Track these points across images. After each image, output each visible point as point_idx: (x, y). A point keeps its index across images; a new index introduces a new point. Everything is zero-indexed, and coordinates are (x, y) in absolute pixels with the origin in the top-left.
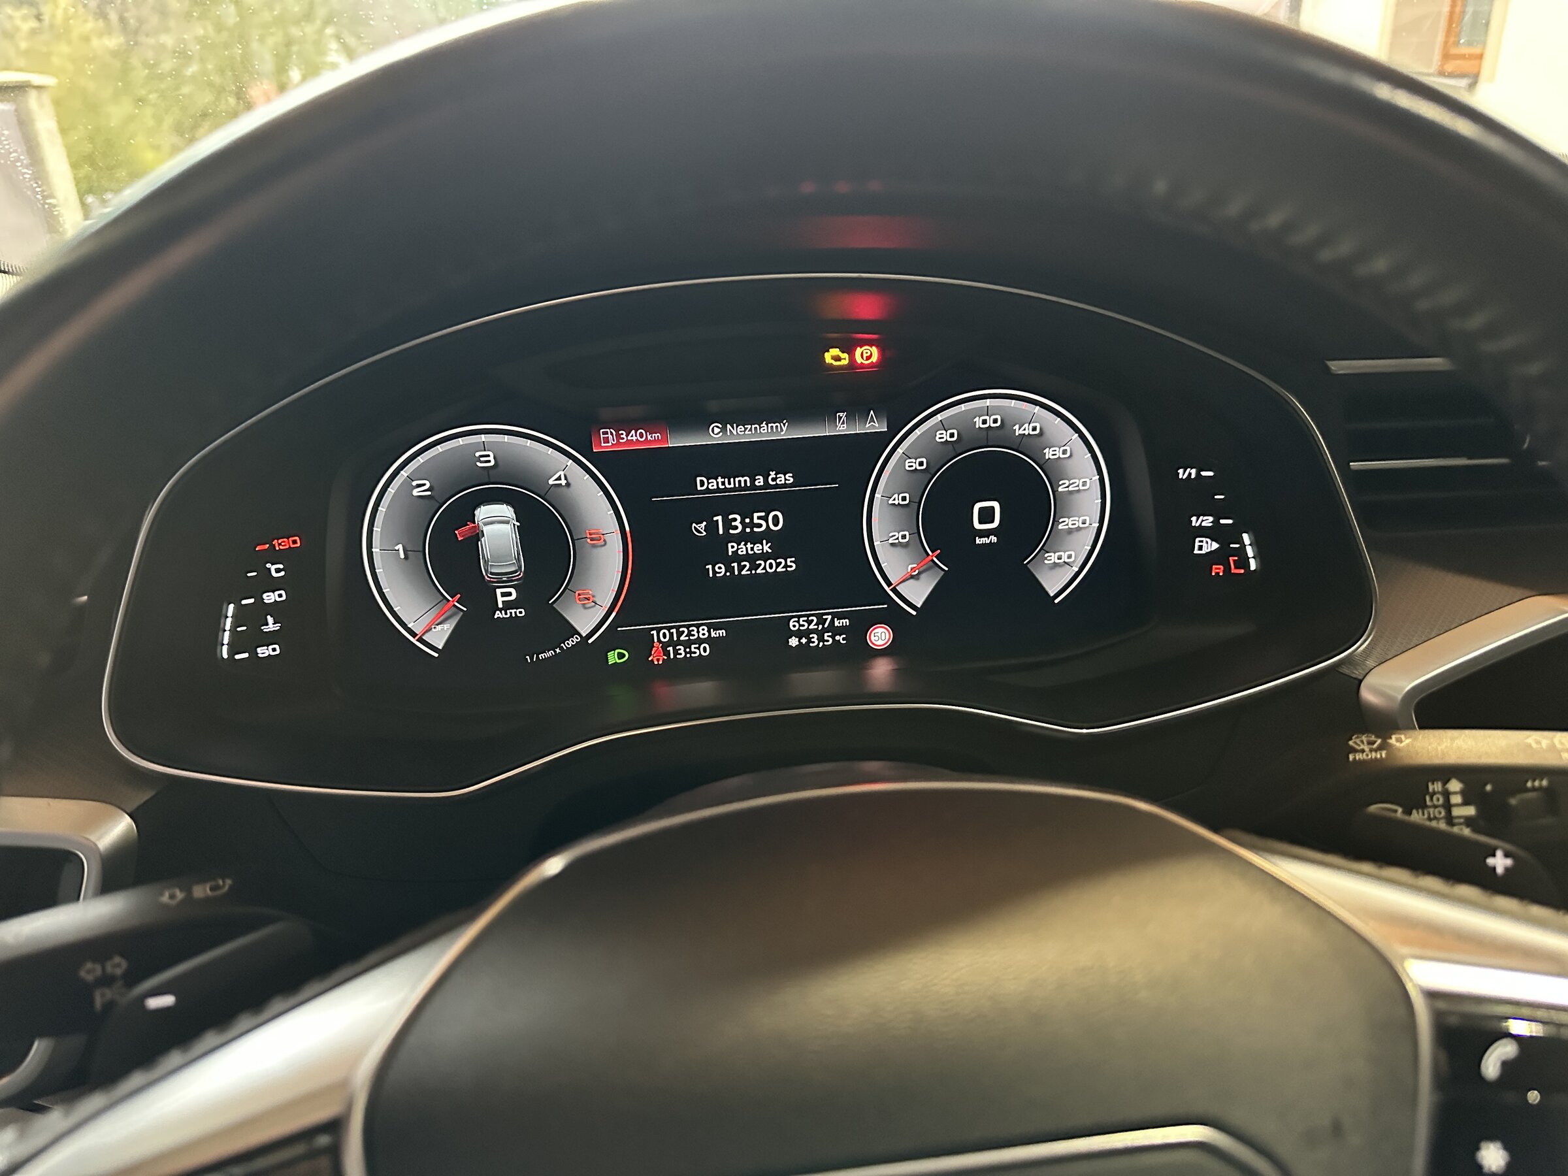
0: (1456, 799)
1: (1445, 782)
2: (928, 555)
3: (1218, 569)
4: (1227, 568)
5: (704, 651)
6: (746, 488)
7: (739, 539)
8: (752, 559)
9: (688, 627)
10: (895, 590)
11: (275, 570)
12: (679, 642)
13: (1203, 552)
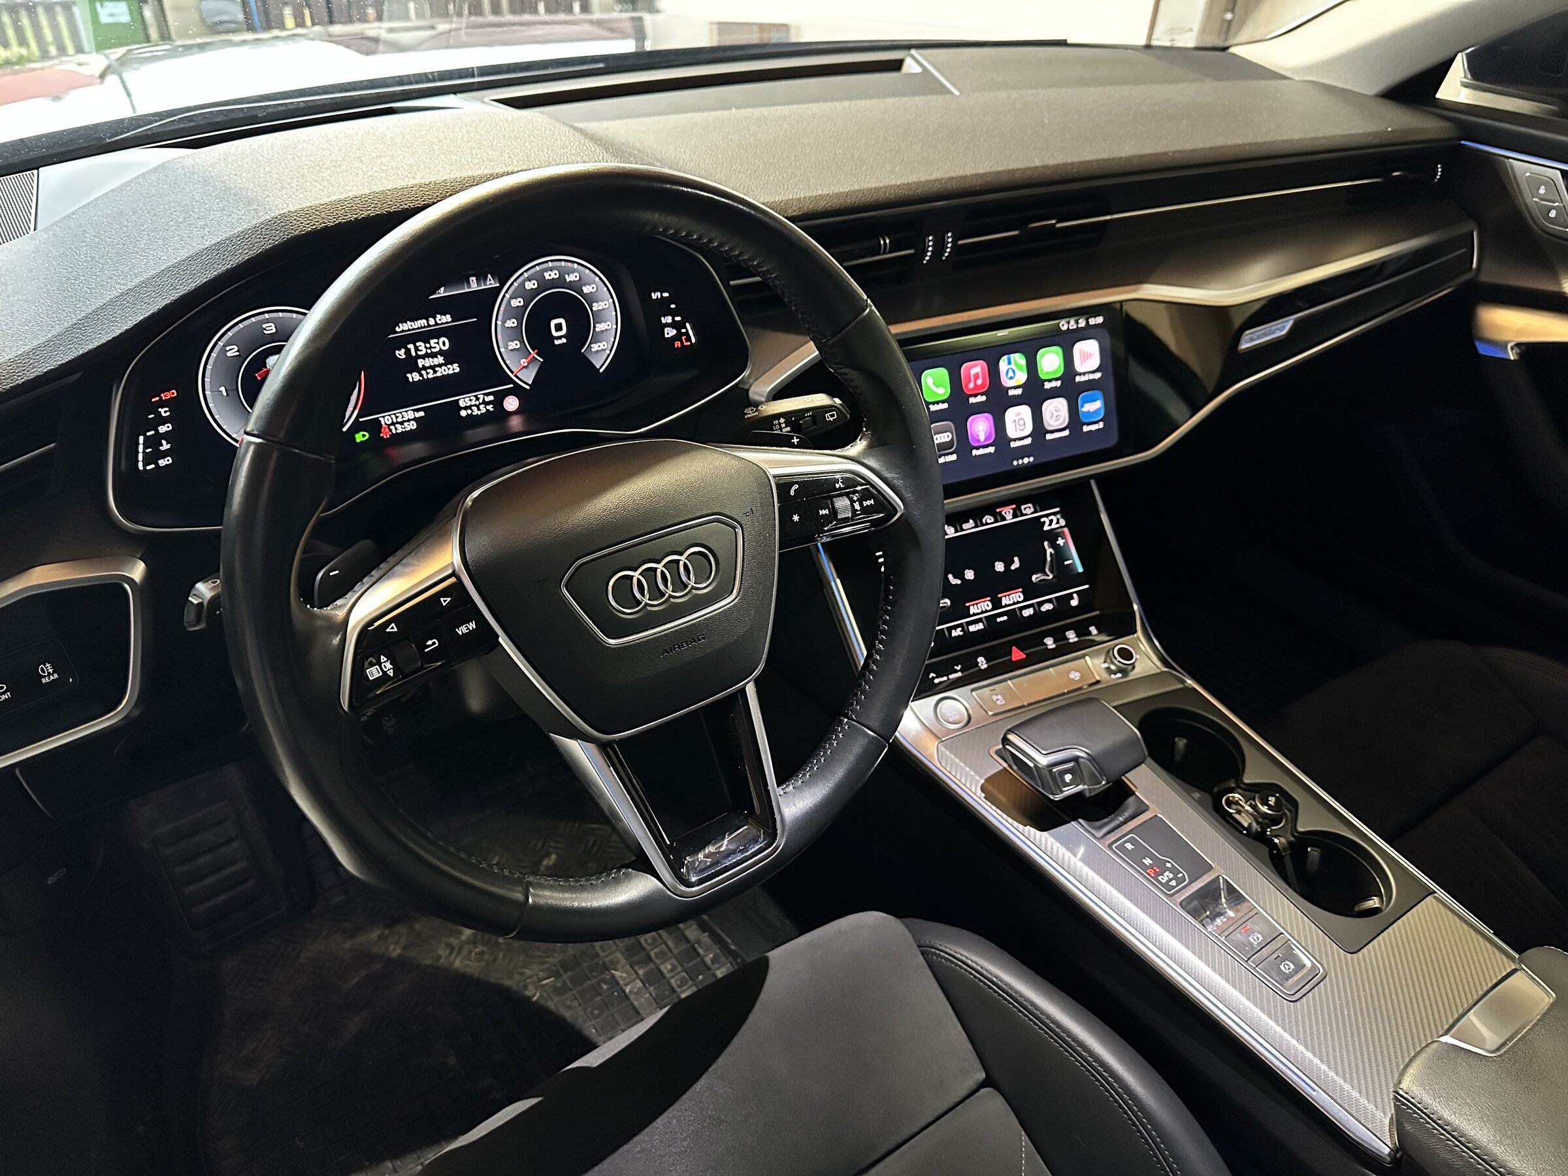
0: (783, 425)
1: (779, 420)
2: (530, 353)
3: (678, 344)
4: (682, 343)
5: (413, 426)
6: (425, 327)
7: (423, 357)
8: (433, 368)
9: (400, 413)
10: (516, 376)
11: (164, 412)
12: (397, 423)
13: (670, 336)
